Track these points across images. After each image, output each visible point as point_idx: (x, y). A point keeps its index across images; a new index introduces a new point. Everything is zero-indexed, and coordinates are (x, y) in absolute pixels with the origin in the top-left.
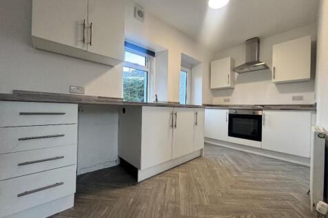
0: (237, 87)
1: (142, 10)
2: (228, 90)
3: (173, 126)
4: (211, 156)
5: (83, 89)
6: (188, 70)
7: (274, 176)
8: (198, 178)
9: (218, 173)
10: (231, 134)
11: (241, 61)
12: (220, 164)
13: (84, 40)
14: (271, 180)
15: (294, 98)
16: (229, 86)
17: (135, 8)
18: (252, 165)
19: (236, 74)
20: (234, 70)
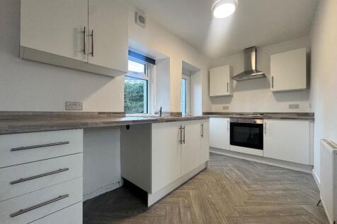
0: (236, 95)
1: (143, 16)
2: (228, 98)
3: (182, 141)
4: (216, 168)
5: (81, 105)
6: (187, 78)
7: (281, 186)
8: (210, 196)
9: (228, 187)
10: (233, 142)
11: (240, 69)
12: (228, 176)
13: (84, 51)
14: (281, 192)
15: (291, 107)
16: (229, 93)
17: (136, 14)
18: (258, 175)
19: (235, 82)
20: (233, 78)
